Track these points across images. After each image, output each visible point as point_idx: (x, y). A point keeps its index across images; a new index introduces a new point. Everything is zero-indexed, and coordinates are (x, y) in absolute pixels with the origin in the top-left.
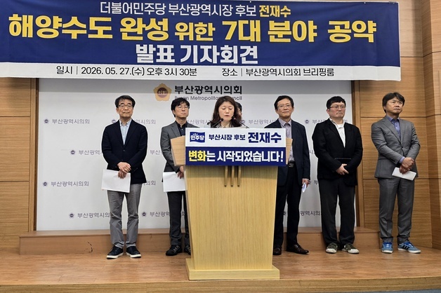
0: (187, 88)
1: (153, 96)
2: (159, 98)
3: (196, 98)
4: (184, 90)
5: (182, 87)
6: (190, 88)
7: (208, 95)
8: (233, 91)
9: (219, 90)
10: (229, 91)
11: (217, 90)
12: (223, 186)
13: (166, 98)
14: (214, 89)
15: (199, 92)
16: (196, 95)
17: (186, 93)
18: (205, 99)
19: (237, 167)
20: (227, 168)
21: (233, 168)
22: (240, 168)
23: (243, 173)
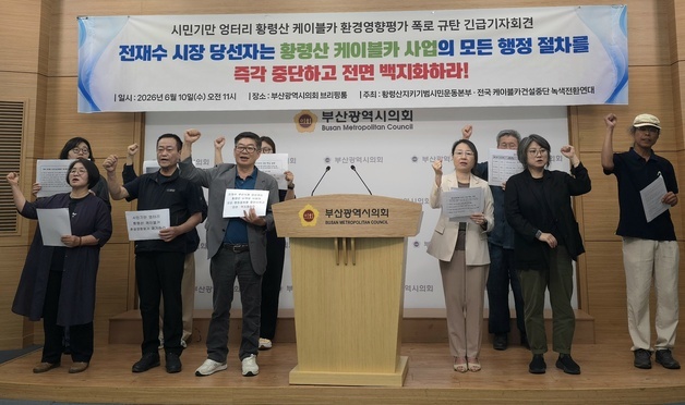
0: (339, 114)
1: (294, 127)
2: (301, 128)
3: (351, 128)
4: (334, 116)
5: (332, 113)
6: (342, 114)
7: (367, 123)
8: (401, 117)
9: (382, 115)
10: (396, 117)
11: (379, 116)
12: (335, 264)
13: (310, 128)
14: (375, 115)
15: (355, 119)
16: (352, 124)
17: (338, 121)
18: (363, 128)
19: (348, 240)
20: (336, 242)
21: (344, 242)
22: (352, 242)
23: (356, 248)
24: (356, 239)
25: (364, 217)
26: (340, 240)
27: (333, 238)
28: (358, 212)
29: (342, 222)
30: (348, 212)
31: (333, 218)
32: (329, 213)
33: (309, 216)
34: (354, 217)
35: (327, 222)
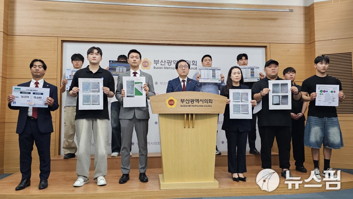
0: (162, 61)
4: (159, 62)
5: (158, 61)
6: (164, 61)
12: (183, 127)
17: (161, 65)
19: (192, 115)
20: (185, 116)
21: (190, 116)
22: (194, 116)
23: (196, 119)
24: (196, 114)
25: (201, 103)
26: (188, 115)
27: (184, 114)
28: (198, 101)
29: (189, 106)
30: (192, 101)
31: (185, 103)
32: (182, 101)
33: (171, 102)
34: (195, 103)
35: (181, 106)
